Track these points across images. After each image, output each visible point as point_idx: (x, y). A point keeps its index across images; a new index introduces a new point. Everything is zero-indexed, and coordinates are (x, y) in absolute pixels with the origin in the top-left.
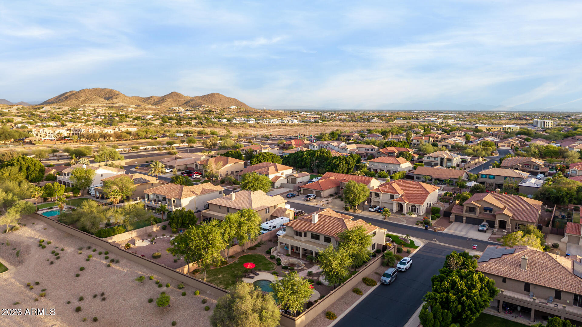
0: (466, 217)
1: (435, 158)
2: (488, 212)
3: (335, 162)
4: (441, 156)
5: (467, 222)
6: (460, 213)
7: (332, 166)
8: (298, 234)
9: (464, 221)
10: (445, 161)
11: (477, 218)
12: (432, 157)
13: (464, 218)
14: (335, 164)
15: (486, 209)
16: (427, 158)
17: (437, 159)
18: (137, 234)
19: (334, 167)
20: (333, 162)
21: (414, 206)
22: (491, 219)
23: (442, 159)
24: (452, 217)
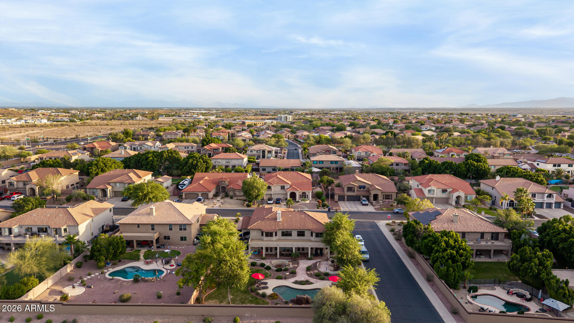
0: (347, 196)
1: (257, 151)
2: (362, 189)
3: (192, 162)
4: (262, 149)
5: (348, 200)
6: (343, 193)
7: (190, 166)
8: (269, 234)
9: (346, 199)
10: (266, 153)
11: (356, 195)
12: (254, 150)
13: (346, 197)
14: (193, 164)
15: (360, 187)
16: (251, 152)
17: (259, 152)
18: (53, 282)
19: (192, 167)
20: (190, 162)
21: (304, 193)
22: (366, 194)
23: (264, 152)
24: (336, 198)
